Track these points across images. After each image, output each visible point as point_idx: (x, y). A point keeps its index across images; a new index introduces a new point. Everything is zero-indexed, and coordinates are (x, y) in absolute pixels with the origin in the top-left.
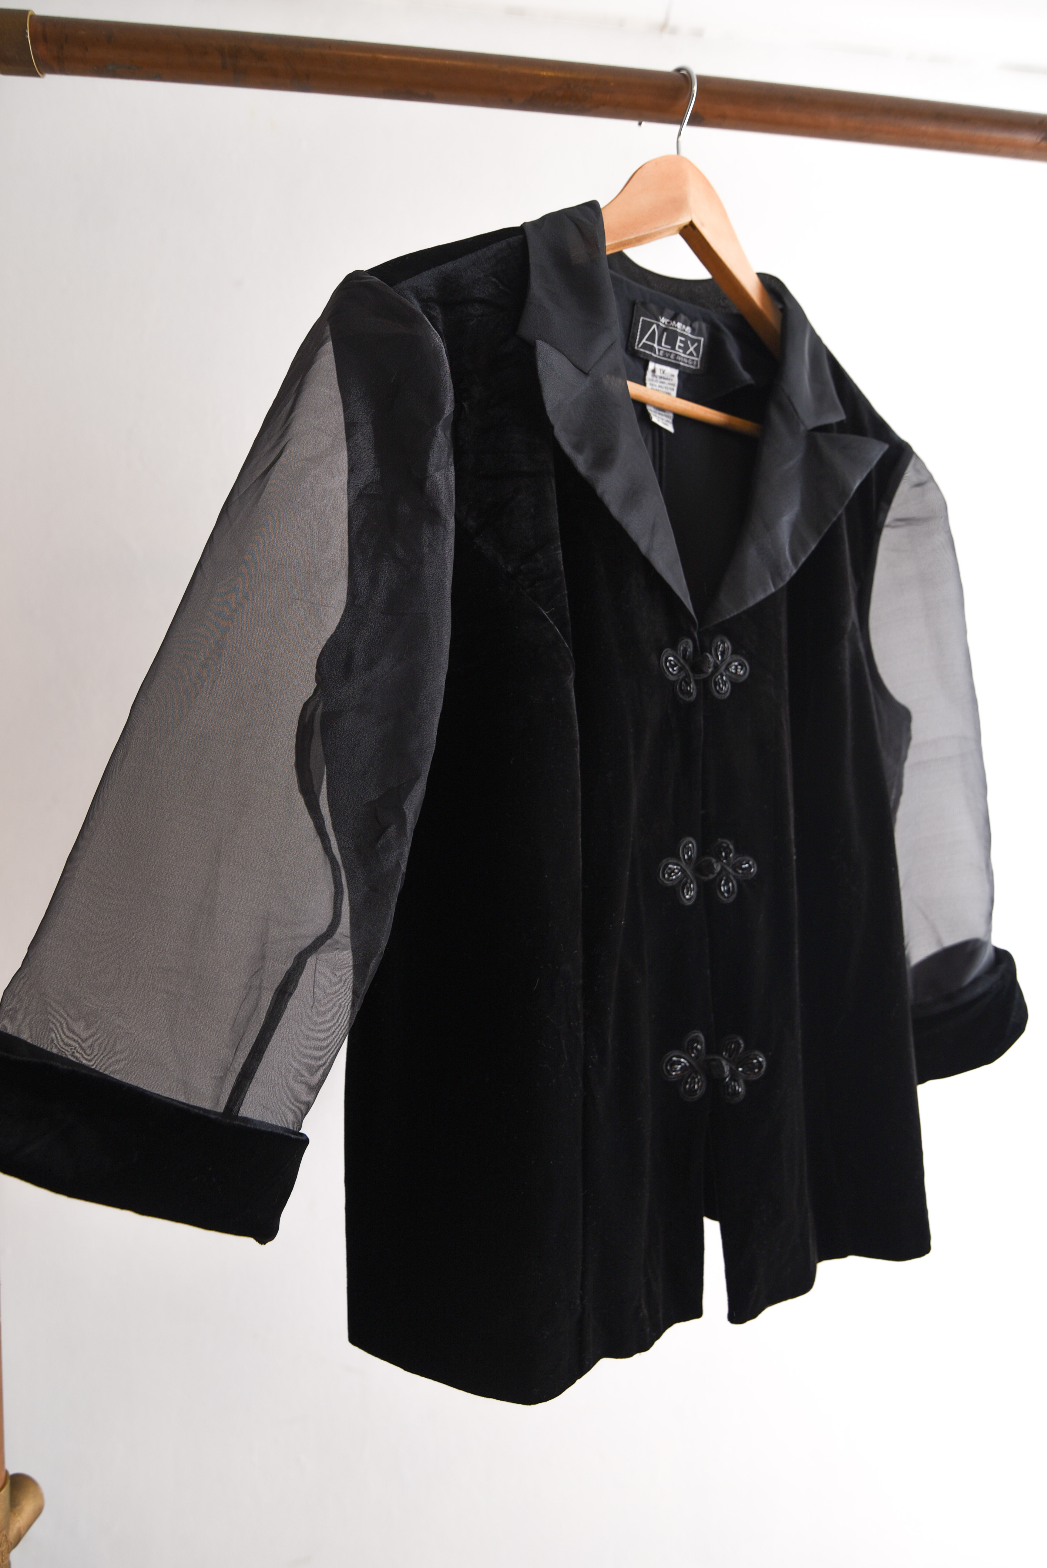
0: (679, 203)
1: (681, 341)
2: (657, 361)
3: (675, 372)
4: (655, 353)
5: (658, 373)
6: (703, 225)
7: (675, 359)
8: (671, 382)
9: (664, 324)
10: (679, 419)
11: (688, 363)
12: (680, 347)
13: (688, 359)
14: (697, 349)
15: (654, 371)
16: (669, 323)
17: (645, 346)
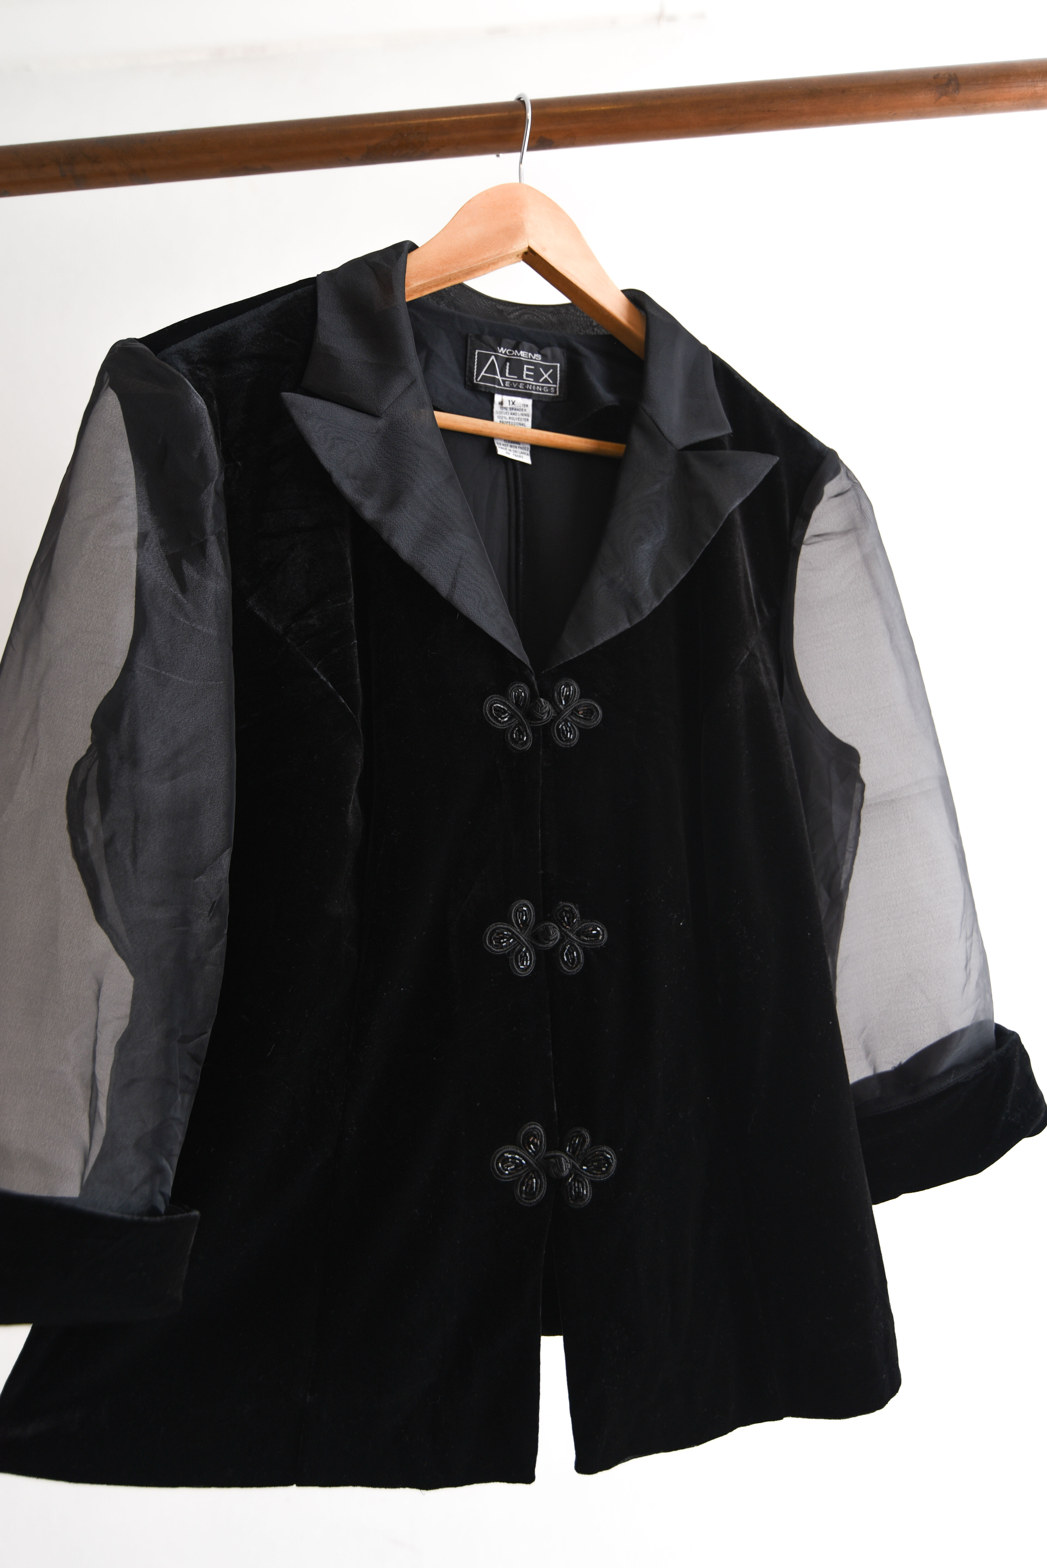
0: (514, 231)
1: (528, 369)
2: (503, 392)
3: (529, 402)
4: (500, 385)
5: (506, 404)
6: (544, 249)
7: (525, 389)
8: (524, 412)
9: (505, 354)
10: (536, 450)
11: (543, 391)
12: (527, 376)
13: (543, 387)
14: (553, 376)
15: (501, 403)
16: (510, 352)
17: (484, 379)
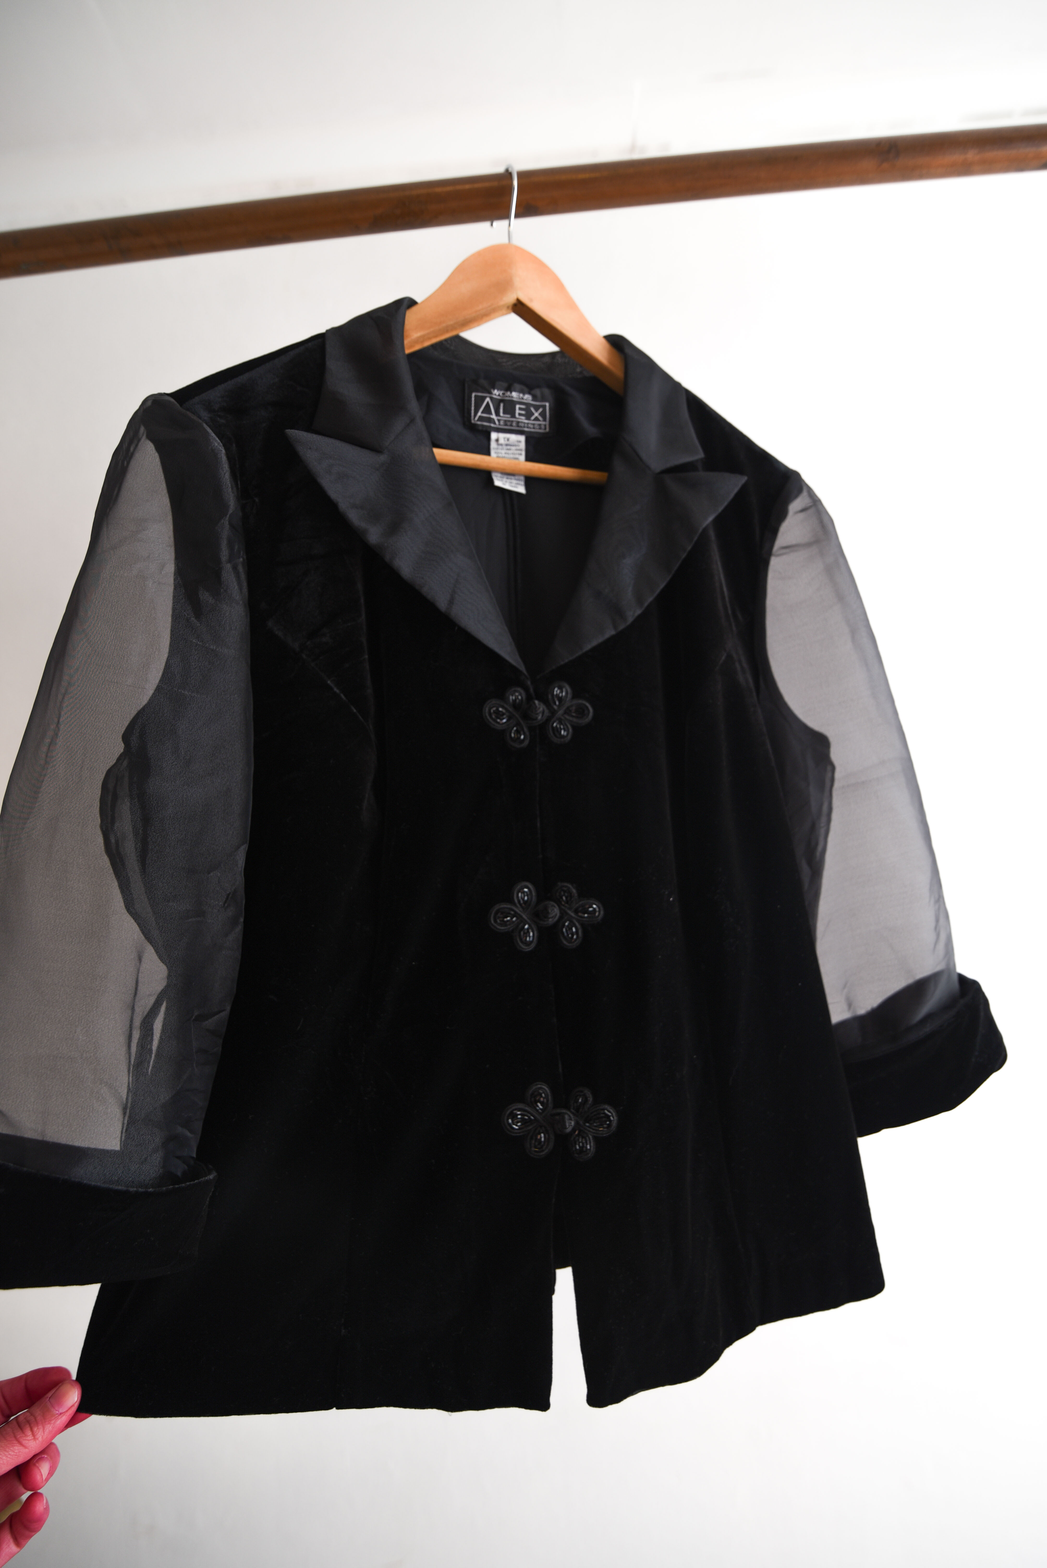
0: (504, 285)
1: (520, 409)
3: (522, 438)
4: (495, 423)
5: (501, 441)
6: (531, 300)
7: (518, 426)
8: (518, 448)
9: (499, 395)
10: (530, 481)
11: (534, 428)
12: (520, 414)
13: (534, 424)
14: (543, 414)
15: (497, 440)
16: (503, 394)
17: (481, 419)
